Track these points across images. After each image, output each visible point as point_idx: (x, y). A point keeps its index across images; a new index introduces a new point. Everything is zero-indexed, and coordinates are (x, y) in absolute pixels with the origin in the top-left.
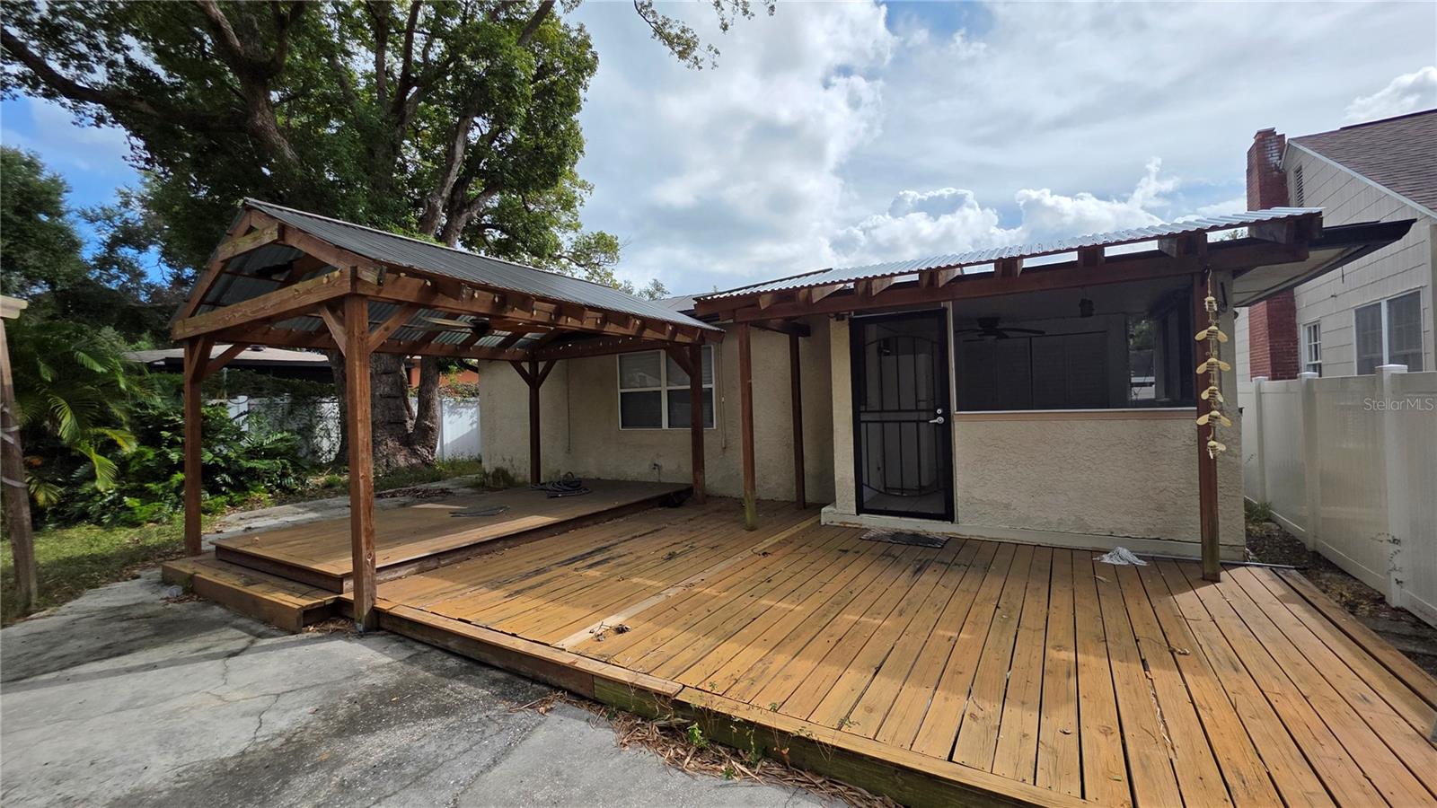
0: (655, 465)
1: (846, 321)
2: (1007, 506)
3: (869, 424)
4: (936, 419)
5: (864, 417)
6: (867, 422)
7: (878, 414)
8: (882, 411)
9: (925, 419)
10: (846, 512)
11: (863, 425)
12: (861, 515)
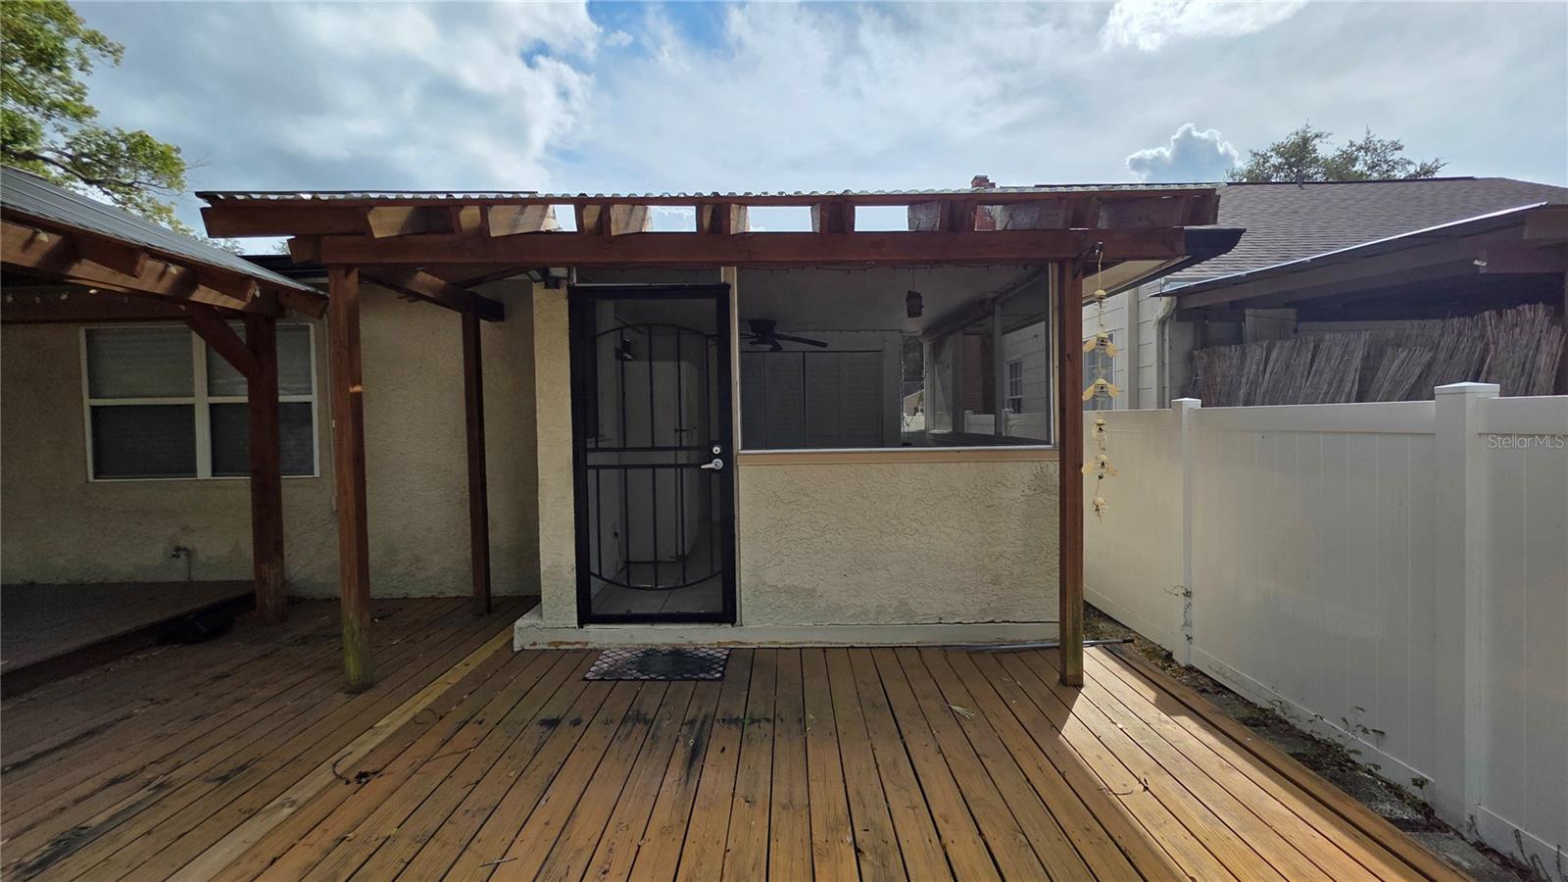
0: (178, 549)
1: (563, 291)
2: (811, 593)
3: (601, 471)
4: (710, 462)
5: (593, 459)
6: (597, 468)
7: (615, 454)
8: (625, 449)
9: (693, 461)
10: (560, 623)
11: (592, 473)
12: (586, 627)
